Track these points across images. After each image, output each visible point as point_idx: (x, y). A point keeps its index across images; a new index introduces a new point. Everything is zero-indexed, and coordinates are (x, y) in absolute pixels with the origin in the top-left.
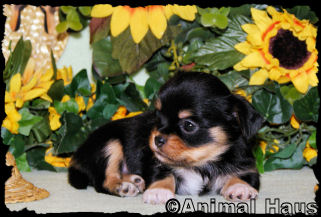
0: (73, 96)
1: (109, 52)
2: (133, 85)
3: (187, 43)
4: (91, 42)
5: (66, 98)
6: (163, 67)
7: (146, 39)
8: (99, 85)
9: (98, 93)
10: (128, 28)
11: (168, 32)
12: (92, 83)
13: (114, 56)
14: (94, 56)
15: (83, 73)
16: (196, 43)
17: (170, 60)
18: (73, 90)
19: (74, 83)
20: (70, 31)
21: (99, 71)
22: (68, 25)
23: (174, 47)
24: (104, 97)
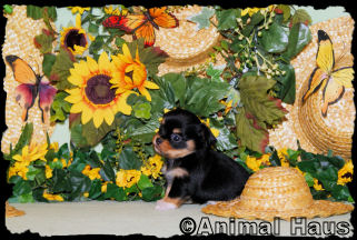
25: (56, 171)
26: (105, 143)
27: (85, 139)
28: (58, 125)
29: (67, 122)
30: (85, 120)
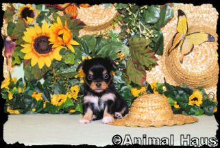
0: (17, 87)
1: (30, 72)
2: (39, 83)
3: (59, 69)
4: (24, 68)
5: (15, 88)
6: (49, 77)
7: (43, 67)
8: (27, 84)
9: (26, 86)
10: (37, 64)
11: (52, 65)
12: (24, 83)
13: (32, 73)
14: (25, 73)
15: (21, 80)
16: (62, 69)
17: (52, 75)
18: (17, 85)
19: (18, 83)
20: (16, 64)
21: (27, 79)
22: (16, 62)
23: (54, 70)
24: (28, 88)
25: (15, 95)
26: (45, 78)
27: (33, 75)
28: (17, 67)
29: (22, 65)
30: (33, 64)
